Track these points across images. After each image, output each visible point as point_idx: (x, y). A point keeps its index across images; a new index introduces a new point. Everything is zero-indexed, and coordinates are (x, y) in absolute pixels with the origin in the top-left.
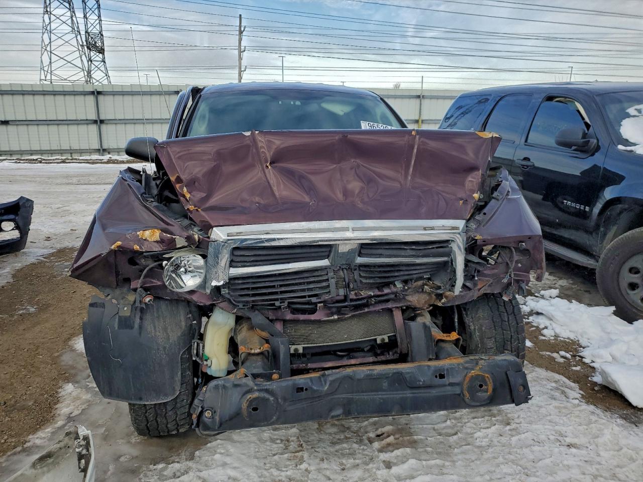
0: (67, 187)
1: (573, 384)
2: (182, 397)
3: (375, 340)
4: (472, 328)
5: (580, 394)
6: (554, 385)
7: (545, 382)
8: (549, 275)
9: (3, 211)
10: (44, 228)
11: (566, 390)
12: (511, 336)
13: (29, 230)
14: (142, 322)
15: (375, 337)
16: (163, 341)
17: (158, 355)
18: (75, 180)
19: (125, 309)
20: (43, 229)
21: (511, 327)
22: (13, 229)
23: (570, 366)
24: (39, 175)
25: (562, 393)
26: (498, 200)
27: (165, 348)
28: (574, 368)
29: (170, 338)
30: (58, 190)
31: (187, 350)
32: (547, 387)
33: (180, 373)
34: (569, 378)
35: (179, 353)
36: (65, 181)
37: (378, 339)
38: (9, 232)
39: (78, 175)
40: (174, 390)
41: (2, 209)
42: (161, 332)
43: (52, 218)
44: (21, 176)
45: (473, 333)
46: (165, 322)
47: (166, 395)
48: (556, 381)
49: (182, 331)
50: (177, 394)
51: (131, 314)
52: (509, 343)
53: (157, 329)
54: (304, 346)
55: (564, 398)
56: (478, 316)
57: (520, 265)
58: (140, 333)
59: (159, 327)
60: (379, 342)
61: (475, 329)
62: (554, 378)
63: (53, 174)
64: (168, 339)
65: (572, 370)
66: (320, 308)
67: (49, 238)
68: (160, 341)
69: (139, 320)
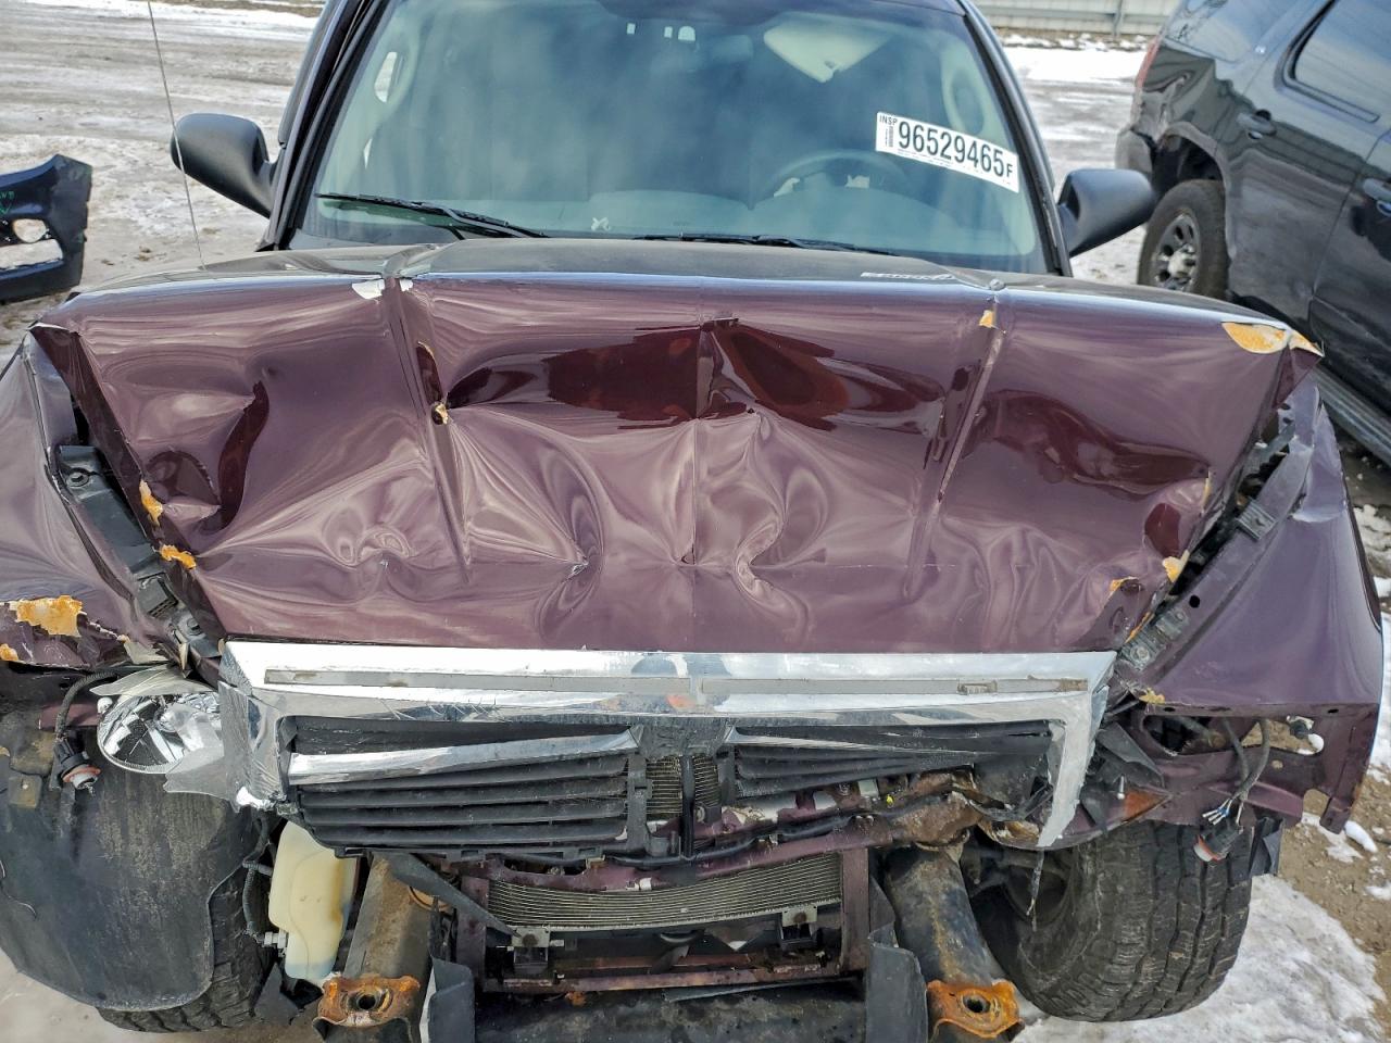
0: (228, 90)
1: (1359, 957)
2: (222, 991)
3: (780, 915)
4: (1089, 869)
5: (1372, 998)
6: (1305, 956)
7: (1281, 943)
8: (1376, 515)
9: (11, 193)
10: (144, 218)
11: (1338, 982)
12: (1203, 916)
13: (85, 239)
14: (80, 822)
15: (778, 911)
16: (149, 869)
17: (136, 908)
18: (251, 67)
19: (25, 787)
20: (142, 220)
21: (1208, 892)
22: (43, 239)
23: (1366, 878)
24: (175, 44)
25: (1323, 997)
26: (1254, 539)
27: (154, 889)
28: (1377, 891)
29: (174, 857)
30: (200, 97)
31: (233, 877)
32: (1285, 964)
33: (208, 943)
34: (1353, 931)
35: (206, 894)
36: (231, 66)
37: (784, 915)
38: (34, 245)
39: (264, 50)
40: (195, 981)
41: (5, 189)
42: (145, 842)
43: (169, 188)
44: (134, 41)
45: (1087, 885)
46: (156, 811)
47: (170, 992)
48: (1314, 940)
49: (214, 834)
50: (206, 988)
51: (39, 805)
52: (1191, 935)
53: (131, 832)
54: (554, 929)
55: (1325, 1015)
56: (1111, 845)
57: (1277, 765)
58: (75, 853)
59: (137, 831)
60: (787, 921)
61: (1094, 878)
62: (1312, 926)
63: (207, 42)
64: (167, 861)
65: (1370, 895)
66: (592, 867)
67: (148, 251)
68: (140, 869)
69: (69, 815)
